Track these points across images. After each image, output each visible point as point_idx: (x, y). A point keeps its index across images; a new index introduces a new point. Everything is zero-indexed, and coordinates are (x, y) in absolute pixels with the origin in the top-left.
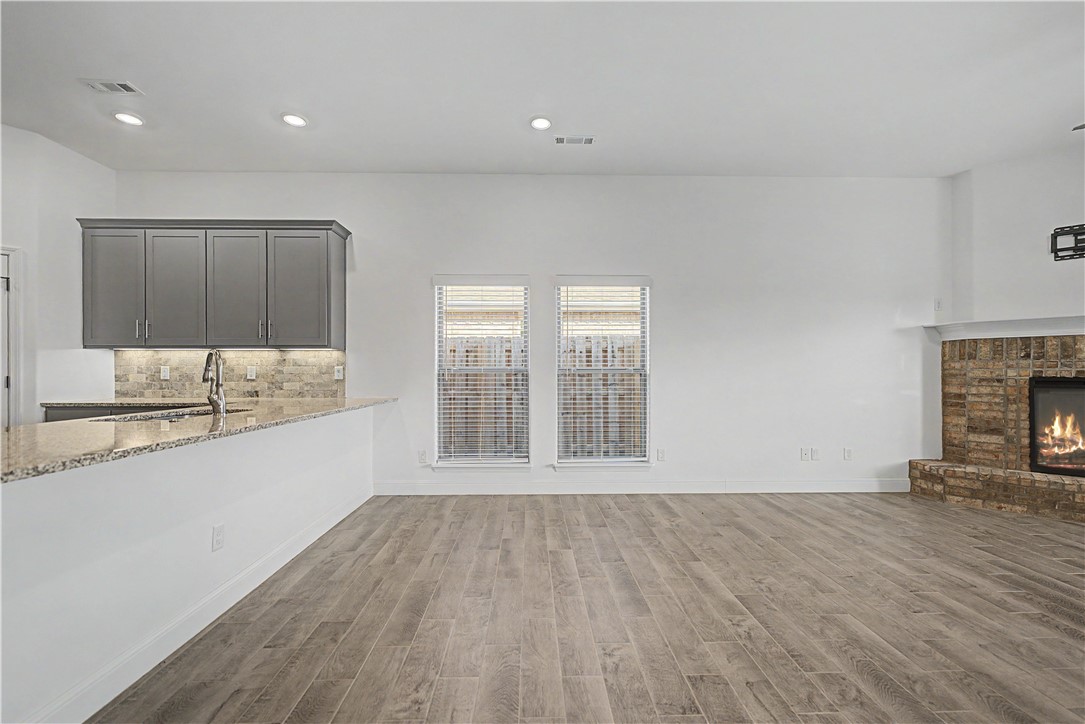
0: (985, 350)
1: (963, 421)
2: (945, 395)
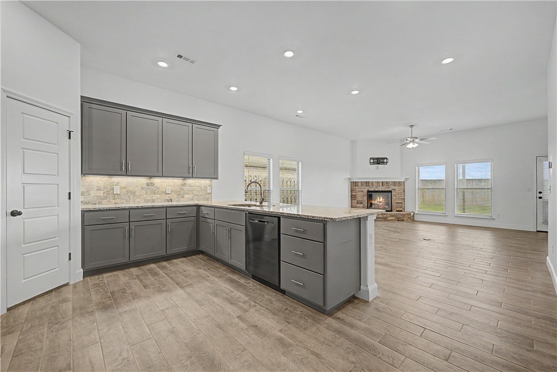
0: (360, 184)
1: (356, 201)
2: (351, 195)
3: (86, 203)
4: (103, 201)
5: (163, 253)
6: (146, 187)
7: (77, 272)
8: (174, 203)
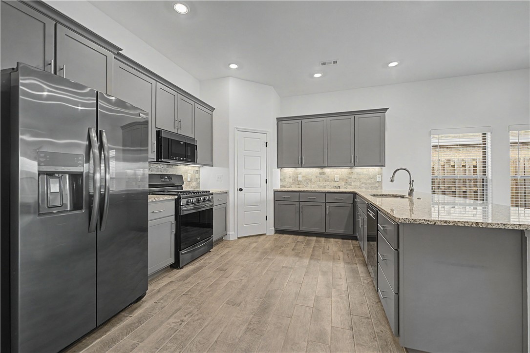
3: (284, 187)
4: (292, 186)
5: (322, 230)
6: (319, 175)
7: (270, 229)
8: (342, 190)
